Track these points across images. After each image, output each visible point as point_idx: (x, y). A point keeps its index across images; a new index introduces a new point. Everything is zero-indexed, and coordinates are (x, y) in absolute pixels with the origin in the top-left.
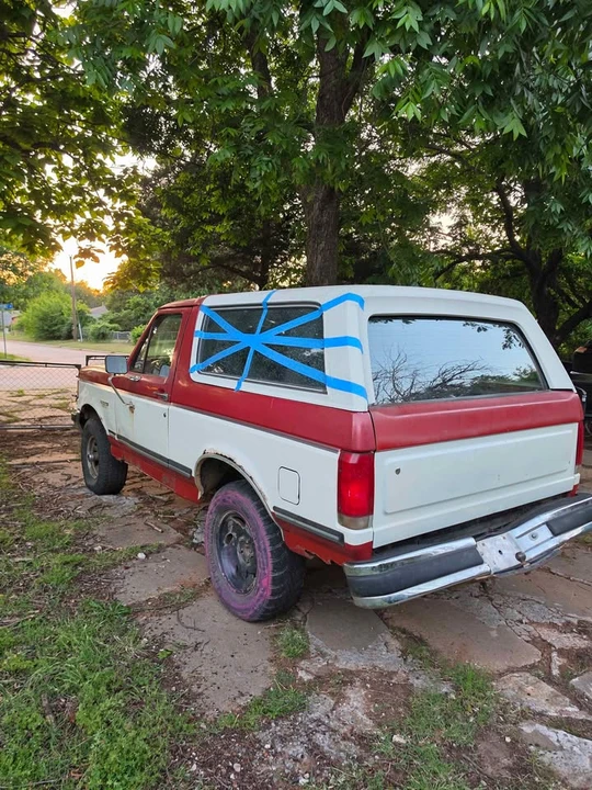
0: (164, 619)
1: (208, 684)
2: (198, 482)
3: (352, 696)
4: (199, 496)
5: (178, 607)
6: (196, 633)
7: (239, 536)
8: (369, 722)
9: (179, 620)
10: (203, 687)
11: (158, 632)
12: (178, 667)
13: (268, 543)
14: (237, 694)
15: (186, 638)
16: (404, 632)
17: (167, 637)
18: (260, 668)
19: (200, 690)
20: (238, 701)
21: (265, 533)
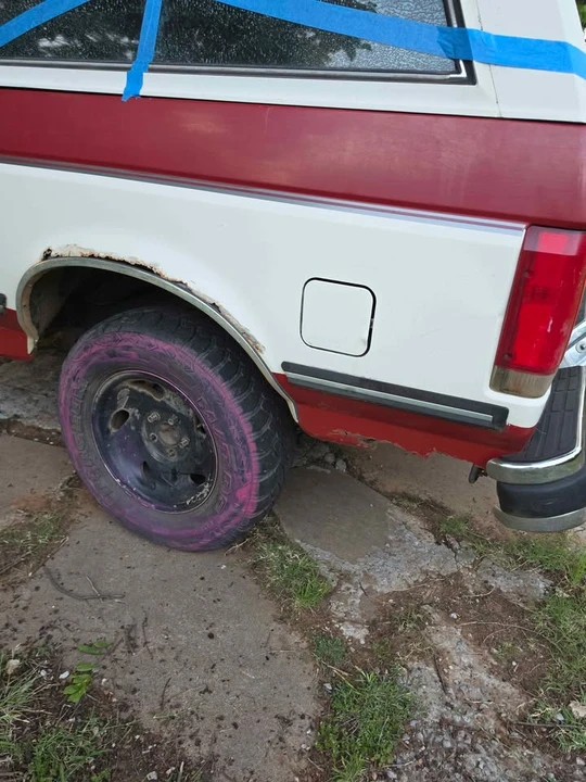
0: (26, 593)
1: (209, 723)
2: (24, 321)
3: (447, 644)
4: (30, 348)
5: (42, 555)
6: (110, 606)
7: (144, 412)
8: (508, 689)
9: (59, 587)
10: (205, 739)
11: (31, 629)
12: (124, 707)
13: (247, 429)
14: (276, 725)
15: (97, 623)
16: (405, 496)
17: (56, 634)
18: (275, 643)
19: (205, 749)
20: (290, 741)
21: (238, 410)
